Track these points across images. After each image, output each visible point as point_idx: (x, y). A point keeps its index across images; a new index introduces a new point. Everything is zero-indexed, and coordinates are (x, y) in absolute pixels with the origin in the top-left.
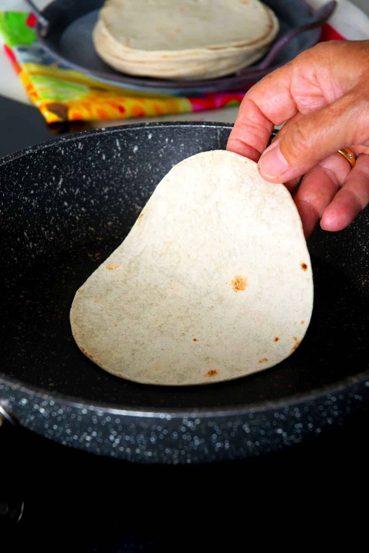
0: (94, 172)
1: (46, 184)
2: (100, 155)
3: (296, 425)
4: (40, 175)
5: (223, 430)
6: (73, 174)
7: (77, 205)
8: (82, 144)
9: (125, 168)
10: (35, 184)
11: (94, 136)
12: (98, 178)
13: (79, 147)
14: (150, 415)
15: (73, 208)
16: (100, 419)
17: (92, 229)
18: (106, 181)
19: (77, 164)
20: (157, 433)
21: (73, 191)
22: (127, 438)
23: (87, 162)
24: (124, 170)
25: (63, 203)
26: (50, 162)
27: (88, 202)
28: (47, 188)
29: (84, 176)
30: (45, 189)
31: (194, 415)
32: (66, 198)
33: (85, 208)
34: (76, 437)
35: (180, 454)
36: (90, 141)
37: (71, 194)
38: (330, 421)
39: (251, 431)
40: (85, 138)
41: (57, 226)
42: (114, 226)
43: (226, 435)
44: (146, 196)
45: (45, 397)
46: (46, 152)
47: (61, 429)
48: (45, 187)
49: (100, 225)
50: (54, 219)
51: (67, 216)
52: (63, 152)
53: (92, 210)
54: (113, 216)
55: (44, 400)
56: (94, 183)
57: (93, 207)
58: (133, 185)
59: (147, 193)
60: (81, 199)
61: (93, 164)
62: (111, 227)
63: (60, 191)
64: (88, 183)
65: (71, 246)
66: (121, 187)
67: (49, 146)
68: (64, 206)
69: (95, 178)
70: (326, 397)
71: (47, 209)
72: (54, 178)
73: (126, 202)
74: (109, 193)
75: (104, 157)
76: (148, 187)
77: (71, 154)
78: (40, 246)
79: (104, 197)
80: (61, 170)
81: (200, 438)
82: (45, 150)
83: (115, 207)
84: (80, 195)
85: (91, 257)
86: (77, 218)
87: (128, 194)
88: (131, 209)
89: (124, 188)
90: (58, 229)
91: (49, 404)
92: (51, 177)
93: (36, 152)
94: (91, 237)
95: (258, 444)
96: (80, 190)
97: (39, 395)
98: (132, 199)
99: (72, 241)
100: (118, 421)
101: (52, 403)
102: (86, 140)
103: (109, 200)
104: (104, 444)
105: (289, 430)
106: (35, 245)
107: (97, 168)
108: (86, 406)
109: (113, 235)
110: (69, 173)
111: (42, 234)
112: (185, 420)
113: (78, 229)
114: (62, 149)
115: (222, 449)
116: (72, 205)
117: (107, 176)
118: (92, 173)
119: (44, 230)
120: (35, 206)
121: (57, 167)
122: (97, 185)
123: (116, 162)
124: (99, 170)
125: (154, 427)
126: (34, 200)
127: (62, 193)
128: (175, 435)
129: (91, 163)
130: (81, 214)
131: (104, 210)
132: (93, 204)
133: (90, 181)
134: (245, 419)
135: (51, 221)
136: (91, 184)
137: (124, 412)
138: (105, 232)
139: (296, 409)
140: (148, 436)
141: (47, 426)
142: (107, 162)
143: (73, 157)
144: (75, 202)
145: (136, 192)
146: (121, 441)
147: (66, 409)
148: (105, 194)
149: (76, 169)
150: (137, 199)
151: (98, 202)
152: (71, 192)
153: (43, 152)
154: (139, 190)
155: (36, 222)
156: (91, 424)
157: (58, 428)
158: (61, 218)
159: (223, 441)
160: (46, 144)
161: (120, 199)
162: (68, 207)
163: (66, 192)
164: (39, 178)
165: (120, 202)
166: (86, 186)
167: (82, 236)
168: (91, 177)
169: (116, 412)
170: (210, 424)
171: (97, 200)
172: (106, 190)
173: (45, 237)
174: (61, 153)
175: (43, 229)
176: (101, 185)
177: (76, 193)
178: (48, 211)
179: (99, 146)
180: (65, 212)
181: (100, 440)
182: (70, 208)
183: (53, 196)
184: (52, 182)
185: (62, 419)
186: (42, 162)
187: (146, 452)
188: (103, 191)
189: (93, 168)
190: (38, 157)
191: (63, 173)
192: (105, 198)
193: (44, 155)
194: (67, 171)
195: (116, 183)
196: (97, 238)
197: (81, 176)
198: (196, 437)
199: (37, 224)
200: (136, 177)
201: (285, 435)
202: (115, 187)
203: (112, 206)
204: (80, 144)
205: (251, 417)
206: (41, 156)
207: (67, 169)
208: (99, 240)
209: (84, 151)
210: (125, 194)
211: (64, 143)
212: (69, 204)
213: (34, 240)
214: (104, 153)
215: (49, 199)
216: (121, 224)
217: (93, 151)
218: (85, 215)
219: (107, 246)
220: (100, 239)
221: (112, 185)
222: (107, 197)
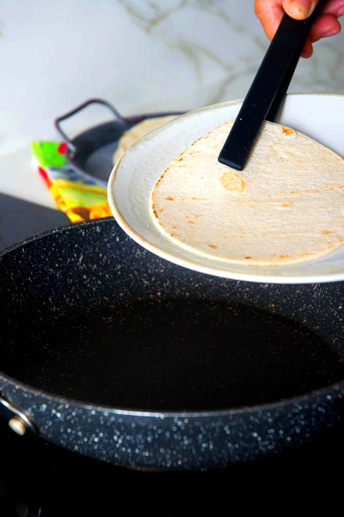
0: (109, 252)
1: (69, 259)
2: (115, 238)
3: (269, 430)
4: (64, 251)
5: (208, 430)
6: (92, 253)
7: (94, 278)
8: (100, 227)
9: (135, 249)
10: (60, 259)
11: (110, 221)
12: (113, 257)
13: (97, 230)
14: (147, 414)
15: (91, 280)
16: (106, 419)
17: (107, 299)
18: (119, 259)
19: (95, 244)
20: (153, 432)
21: (91, 266)
22: (128, 438)
23: (103, 243)
24: (135, 251)
25: (83, 276)
26: (72, 241)
27: (104, 276)
28: (70, 263)
29: (101, 255)
30: (68, 264)
31: (183, 415)
32: (84, 272)
33: (101, 281)
34: (86, 440)
35: (172, 455)
36: (106, 226)
37: (90, 269)
38: (298, 431)
39: (231, 432)
40: (102, 223)
41: (77, 295)
42: (125, 297)
43: (210, 436)
44: (153, 273)
45: (62, 401)
46: (69, 233)
47: (74, 432)
48: (68, 262)
49: (113, 295)
50: (75, 289)
51: (85, 286)
52: (83, 233)
53: (107, 283)
54: (124, 289)
55: (61, 404)
56: (109, 260)
57: (107, 280)
58: (142, 263)
59: (153, 271)
60: (98, 274)
61: (108, 245)
62: (123, 297)
63: (80, 266)
64: (104, 261)
65: (88, 312)
66: (132, 265)
67: (72, 227)
68: (84, 279)
69: (109, 256)
70: (293, 404)
71: (69, 280)
72: (75, 255)
73: (135, 277)
74: (121, 269)
75: (118, 239)
76: (154, 265)
77: (90, 235)
78: (62, 310)
79: (117, 272)
80: (82, 249)
81: (188, 438)
82: (68, 230)
83: (126, 281)
84: (97, 270)
85: (104, 320)
86: (94, 289)
87: (137, 271)
88: (140, 283)
89: (134, 266)
90: (78, 297)
91: (64, 407)
92: (73, 254)
93: (61, 232)
94: (105, 305)
95: (237, 446)
96: (97, 266)
97: (56, 399)
98: (141, 275)
99: (89, 307)
100: (120, 420)
101: (67, 406)
102: (103, 224)
103: (122, 275)
104: (109, 444)
105: (263, 435)
106: (58, 309)
107: (112, 248)
108: (95, 407)
109: (124, 304)
110: (88, 251)
111: (63, 300)
112: (176, 420)
113: (94, 298)
114: (83, 231)
115: (207, 449)
116: (90, 278)
117: (120, 255)
118: (108, 252)
119: (66, 298)
120: (59, 277)
121: (79, 246)
122: (111, 262)
123: (127, 244)
124: (113, 250)
125: (150, 427)
126: (58, 272)
127: (82, 268)
128: (168, 434)
129: (107, 244)
130: (98, 286)
131: (117, 283)
132: (108, 278)
133: (106, 259)
134: (226, 420)
135: (72, 290)
136: (106, 261)
137: (125, 413)
138: (117, 301)
139: (269, 414)
140: (146, 435)
141: (62, 430)
142: (120, 243)
143: (92, 238)
144: (92, 276)
145: (144, 269)
146: (123, 440)
147: (79, 411)
148: (118, 270)
149: (94, 247)
150: (145, 275)
151: (112, 277)
152: (90, 267)
153: (67, 233)
154: (147, 268)
155: (59, 290)
156: (99, 425)
157: (71, 431)
158: (80, 288)
159: (207, 442)
160: (69, 226)
161: (131, 275)
162: (87, 280)
163: (85, 267)
164: (63, 254)
165: (130, 277)
166: (102, 263)
167: (97, 304)
168: (107, 256)
169: (119, 412)
170: (197, 424)
171: (111, 275)
172: (119, 267)
173: (67, 303)
174: (82, 234)
175: (65, 296)
176: (115, 262)
177: (94, 268)
178: (70, 282)
179: (113, 230)
180: (84, 283)
181: (106, 441)
182: (88, 281)
183: (74, 270)
184: (73, 258)
185: (75, 422)
186: (65, 240)
187: (144, 452)
188: (116, 268)
189: (109, 248)
190: (63, 236)
191: (83, 251)
192: (118, 274)
193: (67, 235)
194: (86, 249)
195: (127, 261)
196: (110, 306)
197: (98, 254)
198: (185, 438)
199: (60, 292)
200: (144, 257)
201: (259, 439)
202: (127, 265)
203: (124, 281)
204: (98, 228)
205: (231, 418)
206: (65, 236)
207: (87, 248)
208: (111, 308)
209: (101, 234)
210: (135, 271)
211: (85, 226)
212: (88, 277)
213: (57, 305)
214: (118, 235)
215: (71, 272)
216: (131, 295)
217: (108, 234)
218: (101, 287)
219: (118, 312)
220: (113, 307)
221: (124, 263)
222: (119, 273)
